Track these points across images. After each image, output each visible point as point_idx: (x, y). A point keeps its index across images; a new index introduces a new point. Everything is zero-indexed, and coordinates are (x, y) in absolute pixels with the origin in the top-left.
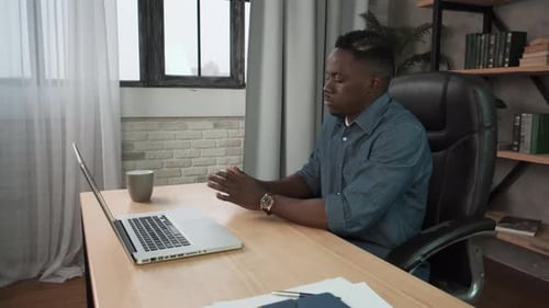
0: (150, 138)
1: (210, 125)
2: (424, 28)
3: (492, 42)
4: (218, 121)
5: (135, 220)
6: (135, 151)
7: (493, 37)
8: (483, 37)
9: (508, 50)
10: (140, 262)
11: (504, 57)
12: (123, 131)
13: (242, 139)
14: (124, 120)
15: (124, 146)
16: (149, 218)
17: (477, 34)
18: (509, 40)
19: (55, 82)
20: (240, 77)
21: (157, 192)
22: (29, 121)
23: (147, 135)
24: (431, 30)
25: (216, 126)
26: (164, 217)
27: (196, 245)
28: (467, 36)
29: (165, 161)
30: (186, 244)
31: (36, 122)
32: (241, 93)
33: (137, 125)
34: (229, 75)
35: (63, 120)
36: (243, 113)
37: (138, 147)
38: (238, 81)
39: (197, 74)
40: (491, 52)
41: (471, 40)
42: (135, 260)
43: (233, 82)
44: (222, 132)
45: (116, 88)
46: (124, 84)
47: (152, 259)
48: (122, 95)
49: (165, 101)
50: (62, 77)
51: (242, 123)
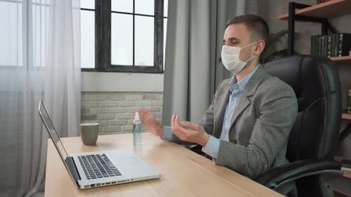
0: (100, 105)
1: (140, 97)
2: (282, 34)
3: (330, 41)
4: (145, 95)
5: (83, 157)
6: (91, 114)
7: (330, 38)
8: (323, 38)
9: (340, 46)
10: (82, 187)
11: (338, 50)
12: (82, 100)
13: (161, 107)
14: (83, 93)
15: (83, 110)
16: (93, 156)
17: (319, 36)
18: (341, 39)
19: (38, 68)
20: (160, 66)
21: (101, 139)
22: (20, 93)
23: (98, 104)
24: (287, 35)
25: (144, 98)
26: (104, 155)
27: (126, 175)
28: (312, 37)
29: (110, 121)
30: (119, 174)
31: (25, 94)
32: (161, 76)
33: (92, 97)
34: (153, 65)
35: (43, 93)
36: (162, 89)
37: (92, 111)
38: (159, 69)
39: (132, 64)
40: (329, 47)
41: (315, 40)
42: (79, 186)
43: (156, 69)
44: (148, 102)
45: (78, 73)
46: (83, 70)
47: (92, 185)
48: (82, 77)
49: (110, 81)
50: (43, 65)
51: (161, 96)
